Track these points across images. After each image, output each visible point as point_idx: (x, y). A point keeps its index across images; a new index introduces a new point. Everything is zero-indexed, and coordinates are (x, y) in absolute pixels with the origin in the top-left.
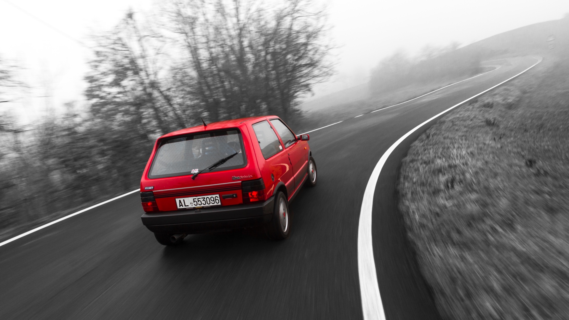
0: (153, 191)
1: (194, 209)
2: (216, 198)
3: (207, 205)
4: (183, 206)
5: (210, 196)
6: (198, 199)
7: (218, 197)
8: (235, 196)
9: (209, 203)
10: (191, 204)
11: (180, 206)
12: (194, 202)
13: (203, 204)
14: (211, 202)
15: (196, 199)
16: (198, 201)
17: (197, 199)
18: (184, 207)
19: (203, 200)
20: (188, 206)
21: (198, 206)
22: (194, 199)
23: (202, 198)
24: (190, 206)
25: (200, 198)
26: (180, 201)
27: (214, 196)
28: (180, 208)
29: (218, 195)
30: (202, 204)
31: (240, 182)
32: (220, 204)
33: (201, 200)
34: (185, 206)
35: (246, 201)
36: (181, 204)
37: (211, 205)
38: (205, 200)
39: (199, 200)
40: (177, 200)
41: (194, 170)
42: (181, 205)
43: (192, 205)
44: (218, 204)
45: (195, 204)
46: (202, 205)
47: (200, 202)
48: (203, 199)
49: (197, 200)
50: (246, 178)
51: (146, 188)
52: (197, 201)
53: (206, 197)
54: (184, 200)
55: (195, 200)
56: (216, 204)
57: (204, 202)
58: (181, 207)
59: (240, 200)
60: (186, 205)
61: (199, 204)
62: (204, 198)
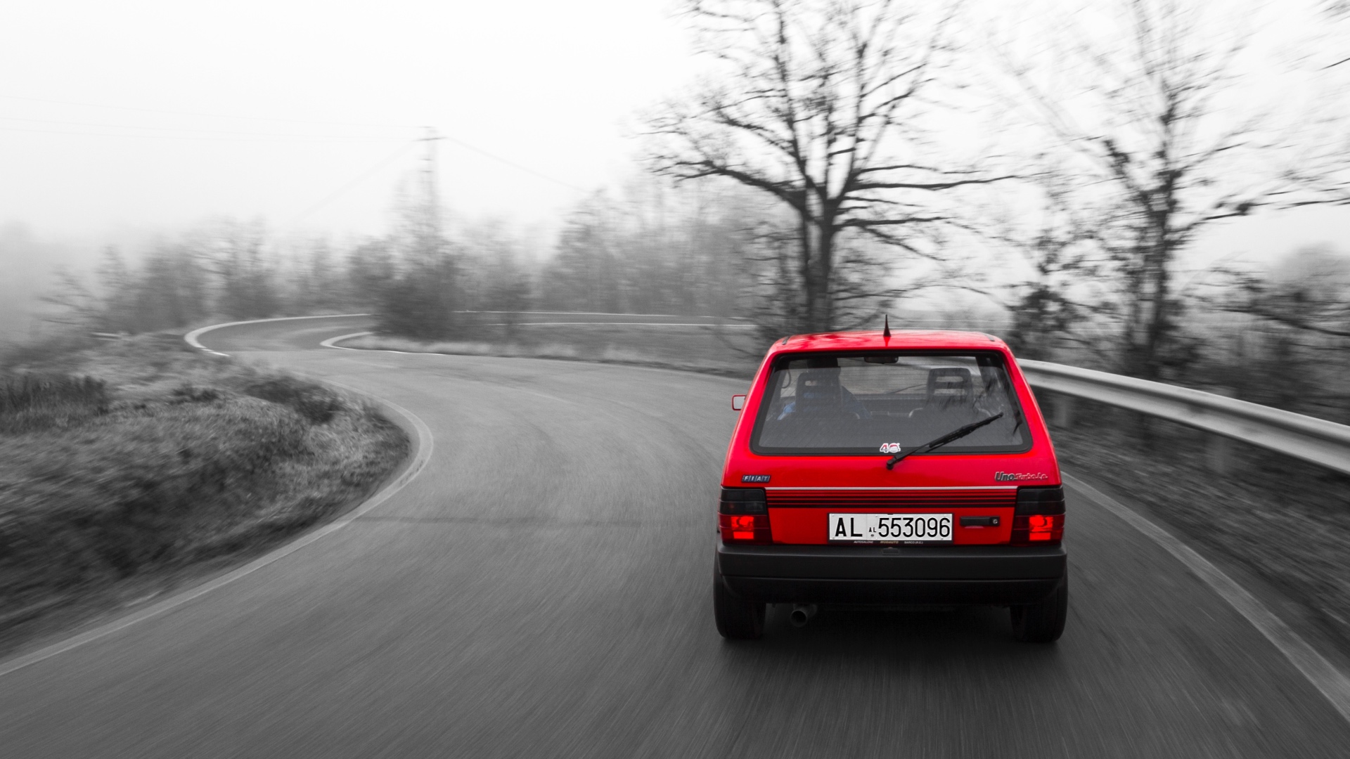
0: (767, 488)
1: (877, 545)
2: (944, 523)
3: (914, 538)
4: (845, 535)
5: (926, 517)
6: (893, 519)
7: (948, 521)
8: (995, 521)
9: (920, 533)
10: (870, 531)
11: (837, 535)
12: (880, 527)
13: (904, 534)
14: (927, 530)
15: (888, 519)
16: (893, 525)
17: (891, 520)
18: (849, 537)
19: (906, 525)
20: (861, 535)
21: (890, 538)
22: (881, 519)
23: (905, 519)
24: (867, 537)
25: (900, 519)
26: (841, 521)
27: (938, 517)
28: (837, 538)
29: (949, 516)
30: (902, 534)
31: (1015, 487)
32: (949, 538)
33: (902, 523)
34: (853, 535)
35: (1020, 538)
36: (841, 530)
37: (926, 538)
38: (913, 524)
39: (895, 522)
40: (834, 519)
41: (887, 444)
42: (841, 533)
43: (872, 535)
44: (945, 539)
45: (880, 533)
46: (902, 538)
47: (896, 528)
48: (908, 521)
49: (889, 523)
50: (1031, 479)
51: (746, 478)
52: (890, 526)
53: (915, 516)
54: (852, 519)
55: (883, 522)
56: (938, 538)
57: (907, 530)
58: (841, 537)
59: (1005, 535)
60: (855, 533)
61: (892, 534)
62: (911, 520)
